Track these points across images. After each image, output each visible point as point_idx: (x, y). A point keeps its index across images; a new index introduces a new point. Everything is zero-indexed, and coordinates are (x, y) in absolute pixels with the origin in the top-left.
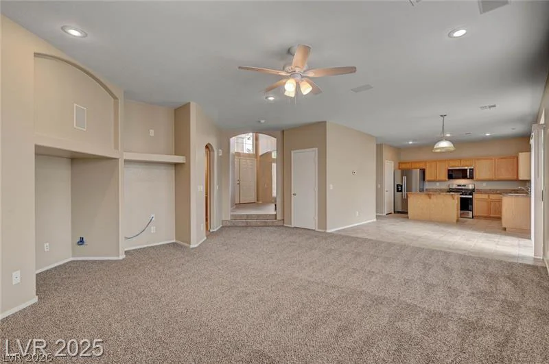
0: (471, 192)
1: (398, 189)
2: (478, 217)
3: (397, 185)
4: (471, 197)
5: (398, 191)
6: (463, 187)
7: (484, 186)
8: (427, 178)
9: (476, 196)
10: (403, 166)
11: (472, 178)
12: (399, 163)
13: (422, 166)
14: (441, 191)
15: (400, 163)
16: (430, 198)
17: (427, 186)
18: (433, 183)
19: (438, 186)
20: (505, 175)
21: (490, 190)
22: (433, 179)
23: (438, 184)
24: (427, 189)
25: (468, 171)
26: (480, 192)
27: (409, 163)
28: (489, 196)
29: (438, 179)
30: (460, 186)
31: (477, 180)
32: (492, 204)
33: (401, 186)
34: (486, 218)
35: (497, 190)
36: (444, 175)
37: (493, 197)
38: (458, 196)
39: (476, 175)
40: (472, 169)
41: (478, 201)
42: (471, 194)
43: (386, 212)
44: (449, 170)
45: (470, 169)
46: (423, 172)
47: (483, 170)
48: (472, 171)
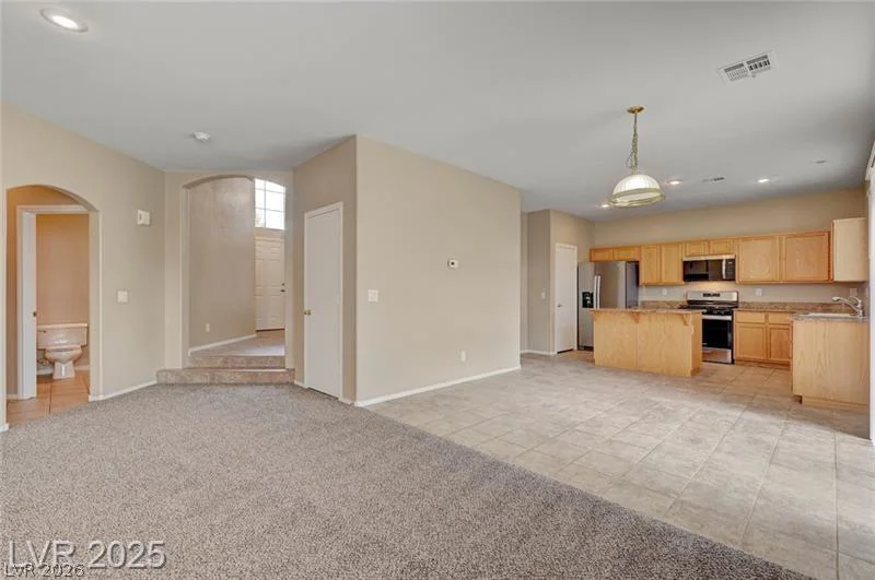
0: (730, 308)
1: (585, 302)
2: (746, 362)
3: (584, 294)
4: (729, 318)
5: (585, 305)
6: (715, 299)
7: (757, 296)
8: (643, 279)
9: (740, 318)
10: (599, 256)
11: (731, 278)
12: (591, 250)
13: (633, 256)
14: (671, 305)
15: (594, 250)
16: (637, 321)
17: (645, 295)
18: (656, 291)
19: (665, 295)
20: (800, 273)
21: (771, 304)
22: (655, 281)
23: (665, 291)
24: (643, 303)
25: (724, 263)
26: (749, 307)
27: (608, 249)
28: (766, 317)
29: (664, 281)
30: (709, 295)
31: (745, 284)
32: (774, 333)
33: (592, 295)
34: (760, 363)
35: (785, 304)
36: (676, 273)
37: (774, 318)
38: (696, 318)
39: (742, 272)
40: (733, 261)
41: (745, 328)
42: (730, 313)
43: (557, 350)
44: (685, 263)
45: (727, 261)
46: (636, 266)
47: (754, 263)
48: (732, 263)
